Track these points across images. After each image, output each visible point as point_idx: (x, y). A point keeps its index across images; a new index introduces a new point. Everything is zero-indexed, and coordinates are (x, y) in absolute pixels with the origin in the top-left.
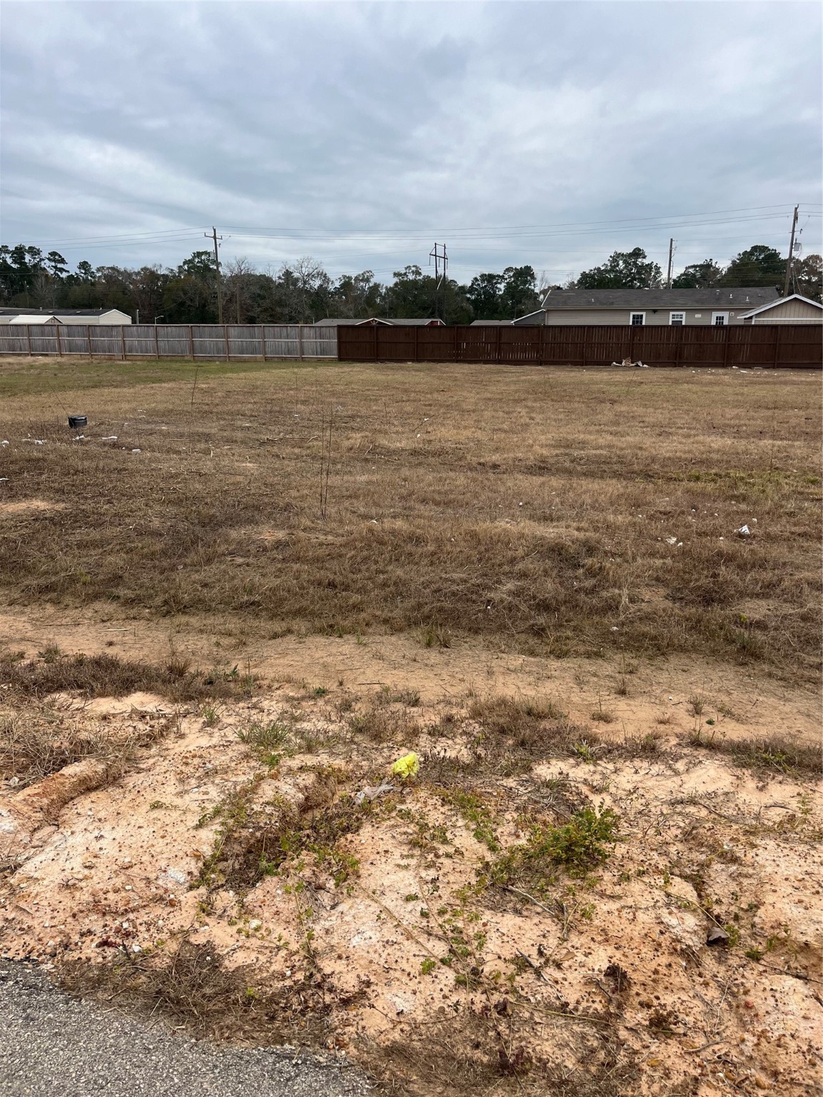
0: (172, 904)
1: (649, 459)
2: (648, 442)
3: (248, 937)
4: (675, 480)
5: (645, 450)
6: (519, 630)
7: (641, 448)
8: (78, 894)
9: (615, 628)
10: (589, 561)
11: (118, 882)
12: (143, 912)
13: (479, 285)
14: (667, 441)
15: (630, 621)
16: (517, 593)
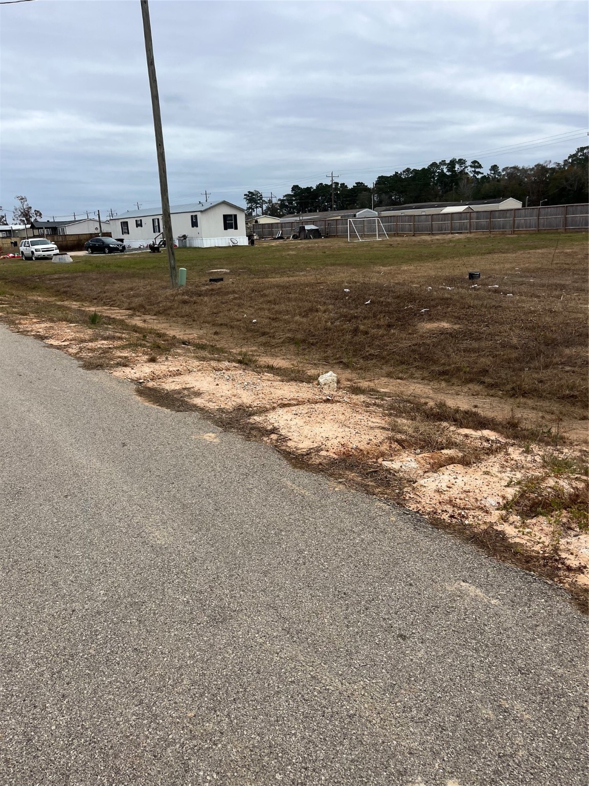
0: (487, 512)
3: (523, 534)
8: (442, 496)
11: (462, 496)
12: (472, 511)
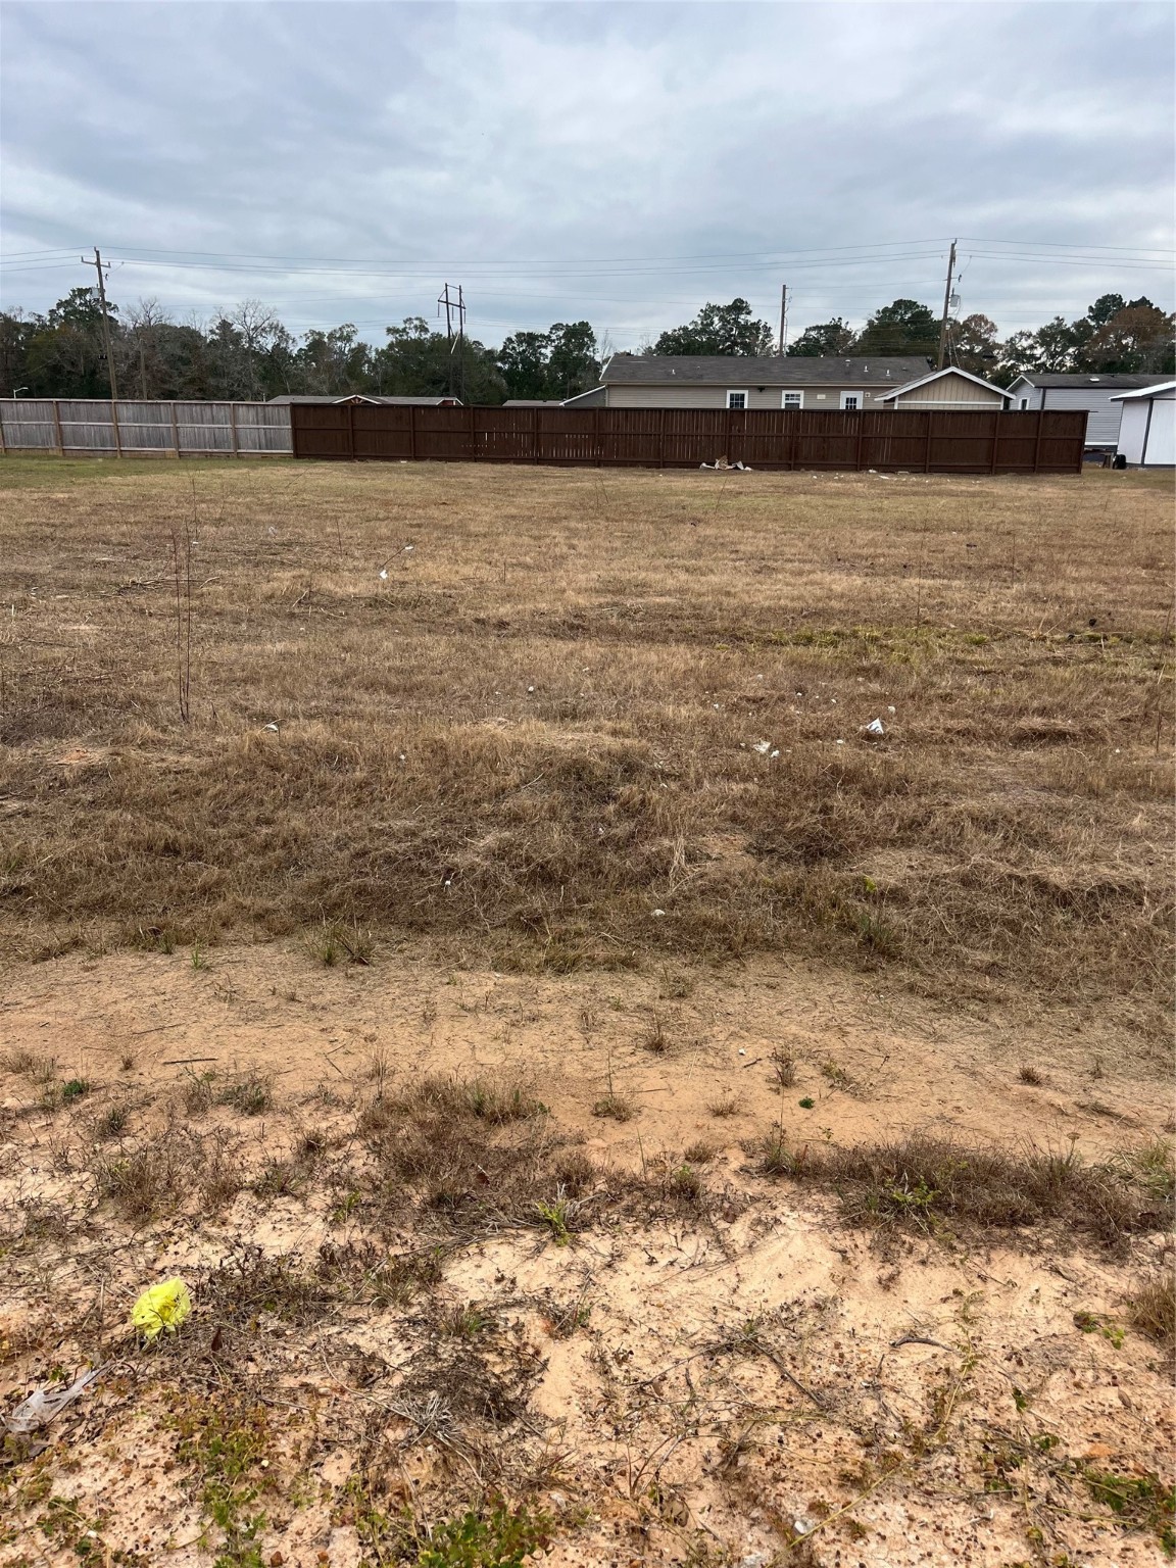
1: (739, 610)
2: (741, 582)
4: (776, 643)
5: (734, 596)
6: (497, 922)
7: (728, 594)
9: (659, 912)
10: (624, 790)
13: (514, 348)
14: (769, 581)
15: (685, 898)
16: (501, 853)
